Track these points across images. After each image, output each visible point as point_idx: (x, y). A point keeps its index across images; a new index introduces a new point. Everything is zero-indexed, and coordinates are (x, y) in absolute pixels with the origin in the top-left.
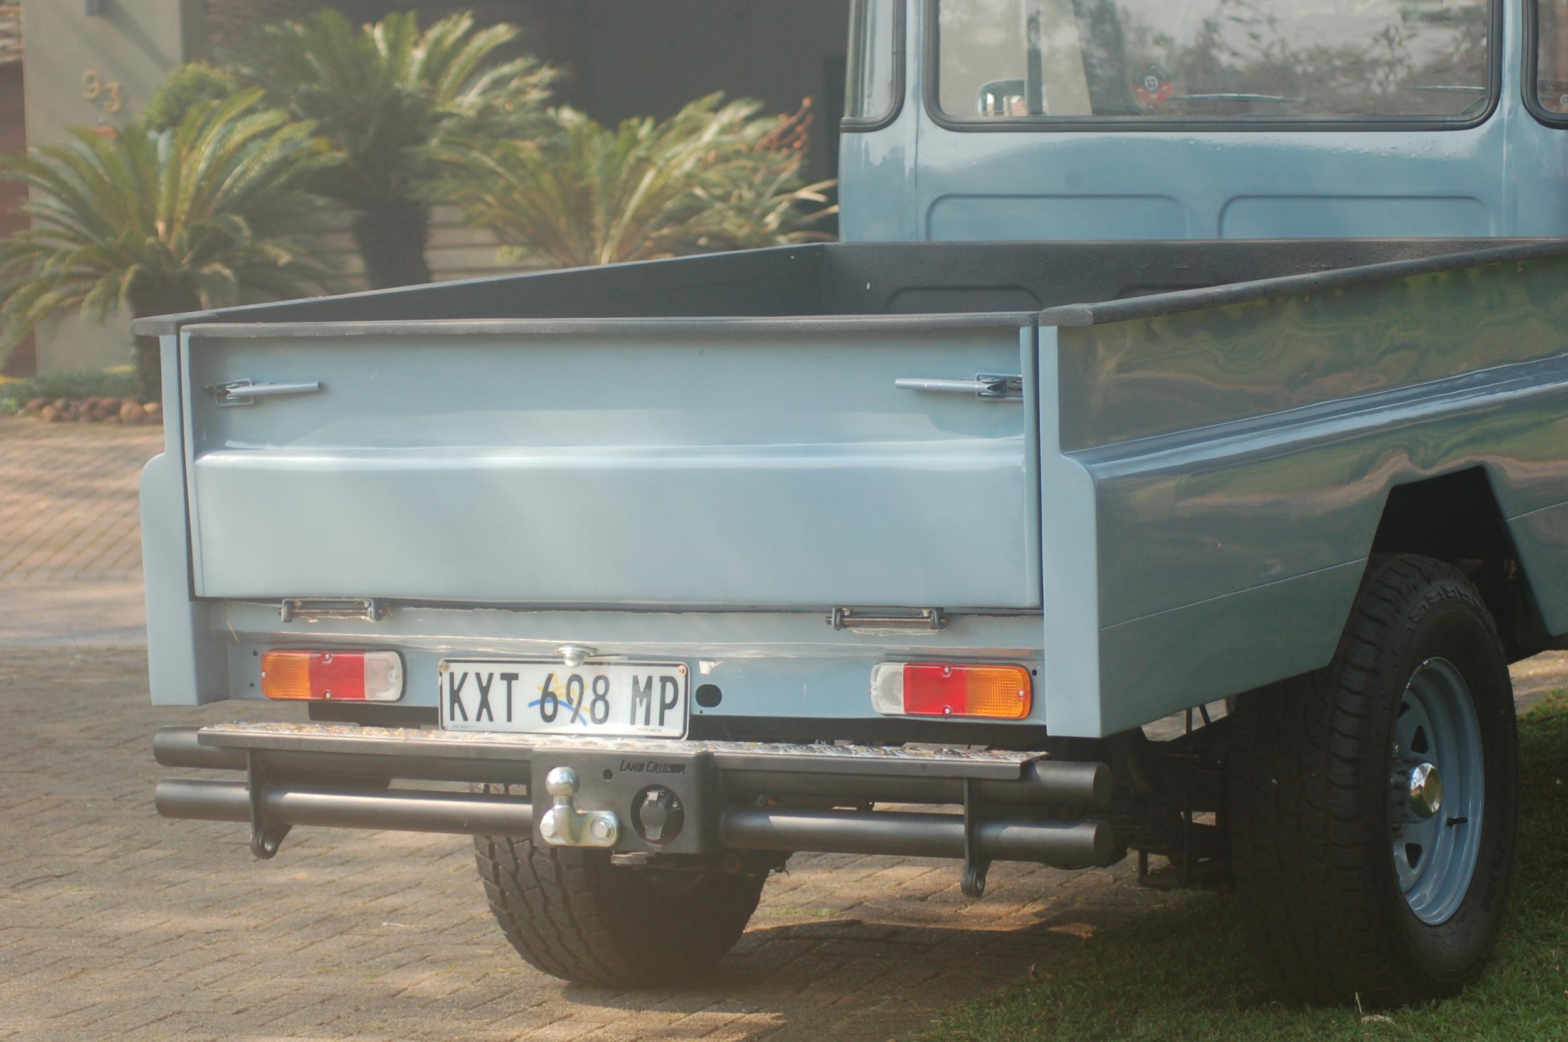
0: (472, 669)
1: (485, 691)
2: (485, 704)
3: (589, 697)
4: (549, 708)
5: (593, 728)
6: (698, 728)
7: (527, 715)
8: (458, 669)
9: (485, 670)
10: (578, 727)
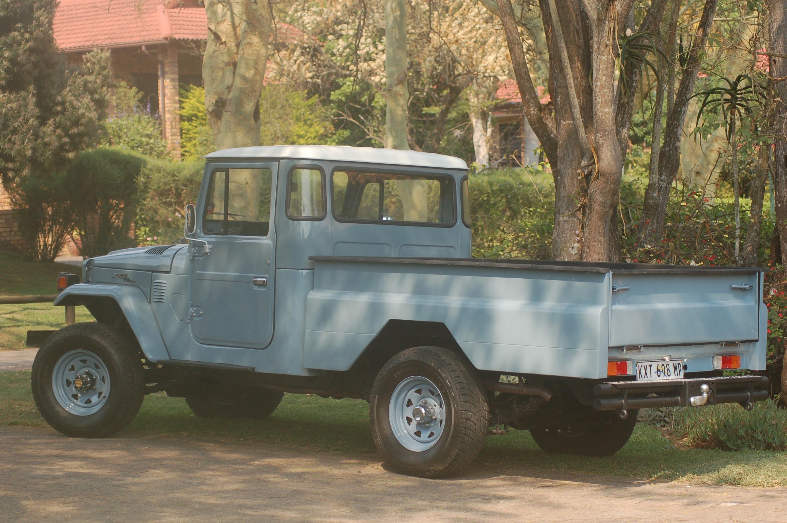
0: (643, 364)
1: (646, 370)
2: (646, 374)
3: (666, 370)
4: (659, 373)
5: (668, 378)
6: (687, 376)
7: (655, 375)
8: (640, 364)
9: (645, 364)
10: (665, 378)
